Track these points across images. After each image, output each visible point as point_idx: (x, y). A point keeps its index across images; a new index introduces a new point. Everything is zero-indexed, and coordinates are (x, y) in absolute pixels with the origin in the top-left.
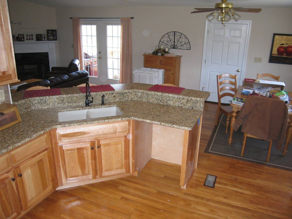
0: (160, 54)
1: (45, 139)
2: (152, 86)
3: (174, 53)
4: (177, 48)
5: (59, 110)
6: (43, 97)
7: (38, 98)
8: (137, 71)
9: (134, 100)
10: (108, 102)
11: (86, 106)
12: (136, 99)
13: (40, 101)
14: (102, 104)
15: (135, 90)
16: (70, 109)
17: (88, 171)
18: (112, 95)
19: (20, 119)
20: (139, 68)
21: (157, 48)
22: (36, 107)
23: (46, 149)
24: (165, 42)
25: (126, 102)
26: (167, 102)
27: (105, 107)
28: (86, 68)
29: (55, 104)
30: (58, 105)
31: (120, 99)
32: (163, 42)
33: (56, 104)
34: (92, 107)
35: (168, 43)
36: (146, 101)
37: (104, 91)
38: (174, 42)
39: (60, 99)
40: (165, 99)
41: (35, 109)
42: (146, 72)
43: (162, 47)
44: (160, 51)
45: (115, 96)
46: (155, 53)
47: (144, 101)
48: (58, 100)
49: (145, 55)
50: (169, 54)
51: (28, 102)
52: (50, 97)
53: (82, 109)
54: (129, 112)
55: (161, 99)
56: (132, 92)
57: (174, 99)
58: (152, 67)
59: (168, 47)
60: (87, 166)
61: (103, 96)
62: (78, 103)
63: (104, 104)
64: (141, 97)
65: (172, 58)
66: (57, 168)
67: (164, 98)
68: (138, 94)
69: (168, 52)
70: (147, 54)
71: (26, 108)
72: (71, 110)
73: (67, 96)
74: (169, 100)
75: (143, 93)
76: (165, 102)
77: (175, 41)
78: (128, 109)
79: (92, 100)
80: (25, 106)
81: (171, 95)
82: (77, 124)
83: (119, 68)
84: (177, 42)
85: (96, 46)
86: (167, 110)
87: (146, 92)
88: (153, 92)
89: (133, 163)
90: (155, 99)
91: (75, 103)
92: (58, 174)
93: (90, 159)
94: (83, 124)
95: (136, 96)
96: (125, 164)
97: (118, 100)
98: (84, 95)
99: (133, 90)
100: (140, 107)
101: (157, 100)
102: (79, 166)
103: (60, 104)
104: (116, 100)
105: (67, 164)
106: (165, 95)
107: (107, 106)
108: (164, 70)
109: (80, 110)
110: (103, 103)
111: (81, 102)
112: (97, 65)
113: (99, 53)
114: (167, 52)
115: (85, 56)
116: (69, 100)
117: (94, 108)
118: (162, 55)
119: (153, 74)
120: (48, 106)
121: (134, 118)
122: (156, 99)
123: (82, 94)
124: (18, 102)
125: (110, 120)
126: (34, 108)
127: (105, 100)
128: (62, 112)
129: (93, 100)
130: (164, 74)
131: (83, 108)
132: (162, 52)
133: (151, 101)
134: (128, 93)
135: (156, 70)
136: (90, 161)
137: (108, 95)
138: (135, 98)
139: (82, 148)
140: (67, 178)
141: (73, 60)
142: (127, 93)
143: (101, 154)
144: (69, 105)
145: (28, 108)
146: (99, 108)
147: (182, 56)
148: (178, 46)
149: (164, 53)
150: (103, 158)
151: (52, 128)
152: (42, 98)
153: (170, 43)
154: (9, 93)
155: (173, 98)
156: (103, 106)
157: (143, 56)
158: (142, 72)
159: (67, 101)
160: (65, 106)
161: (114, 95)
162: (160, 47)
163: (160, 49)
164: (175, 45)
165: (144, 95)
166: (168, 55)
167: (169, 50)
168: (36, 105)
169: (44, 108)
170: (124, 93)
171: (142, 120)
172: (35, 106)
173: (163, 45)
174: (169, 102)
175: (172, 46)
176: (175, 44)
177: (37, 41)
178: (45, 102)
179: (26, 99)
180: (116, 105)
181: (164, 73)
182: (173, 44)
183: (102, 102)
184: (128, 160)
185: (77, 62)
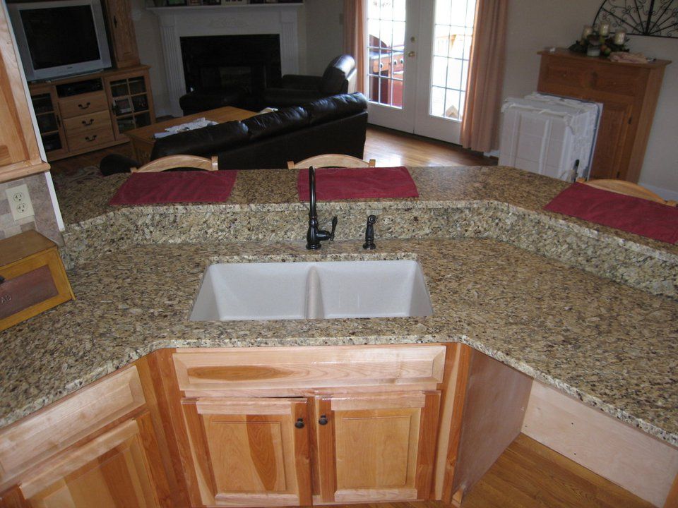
0: (594, 53)
1: (127, 384)
2: (560, 188)
3: (643, 50)
4: (659, 33)
5: (215, 258)
6: (165, 207)
7: (149, 209)
8: (514, 105)
9: (487, 238)
10: (391, 240)
11: (309, 247)
12: (494, 233)
13: (157, 218)
14: (365, 247)
15: (496, 202)
16: (251, 258)
17: (284, 482)
18: (408, 216)
19: (67, 290)
20: (521, 95)
21: (588, 32)
22: (148, 237)
23: (134, 415)
24: (618, 13)
25: (454, 247)
26: (613, 268)
27: (374, 259)
28: (372, 79)
29: (207, 233)
30: (216, 236)
31: (435, 230)
32: (612, 14)
33: (211, 230)
34: (329, 256)
35: (626, 16)
36: (532, 248)
37: (378, 200)
38: (650, 13)
39: (223, 216)
40: (608, 254)
41: (145, 242)
42: (544, 110)
43: (605, 30)
44: (595, 43)
45: (416, 219)
46: (580, 48)
47: (524, 246)
48: (217, 218)
49: (545, 54)
50: (626, 55)
51: (121, 220)
52: (191, 207)
53: (292, 259)
54: (455, 302)
55: (590, 252)
56: (483, 210)
57: (649, 262)
58: (563, 95)
59: (624, 31)
60: (282, 469)
61: (372, 221)
62: (283, 233)
63: (373, 246)
64: (512, 230)
65: (634, 69)
66: (182, 459)
67: (606, 251)
68: (503, 216)
69: (623, 46)
70: (553, 50)
71: (113, 241)
72: (255, 261)
73: (246, 209)
74: (626, 265)
75: (524, 218)
76: (606, 266)
77: (656, 8)
78: (454, 285)
79: (330, 231)
80: (108, 236)
81: (635, 247)
82: (245, 343)
83: (464, 88)
84: (661, 11)
85: (405, 20)
86: (610, 309)
87: (534, 215)
88: (562, 222)
89: (447, 474)
90: (565, 246)
91: (273, 231)
92: (187, 475)
93: (293, 452)
94: (266, 343)
95: (497, 224)
96: (420, 477)
97: (427, 231)
98: (305, 209)
99: (486, 202)
100: (505, 280)
101: (574, 254)
102: (253, 466)
103: (222, 231)
104: (422, 233)
105: (213, 456)
106: (610, 240)
107: (383, 255)
108: (601, 105)
109: (284, 261)
110: (370, 244)
111: (293, 230)
112: (402, 72)
113: (411, 39)
114: (621, 48)
115: (372, 47)
116: (255, 222)
117: (336, 259)
118: (603, 55)
119: (565, 120)
120: (183, 237)
121: (471, 341)
122: (570, 248)
123: (297, 205)
124: (79, 225)
125: (373, 337)
126: (140, 238)
127: (381, 231)
128: (223, 262)
129: (337, 227)
130: (602, 117)
131: (295, 255)
132: (604, 47)
133: (551, 251)
134: (467, 212)
135: (574, 103)
136: (292, 458)
137: (392, 214)
138: (492, 229)
139: (265, 416)
140: (214, 491)
141: (338, 59)
142: (462, 212)
143: (334, 441)
144: (254, 237)
145: (123, 239)
146: (353, 259)
147: (670, 62)
148: (661, 27)
149: (609, 50)
150: (339, 450)
151: (154, 347)
152: (162, 209)
153: (635, 16)
154: (48, 193)
155: (645, 261)
156: (367, 256)
157: (540, 57)
158: (531, 110)
159: (245, 223)
160: (241, 239)
161: (415, 214)
162: (596, 29)
163: (596, 36)
164: (651, 25)
165: (528, 224)
166: (626, 59)
167: (626, 40)
168: (147, 231)
169: (171, 241)
170: (449, 211)
171: (500, 356)
172: (144, 234)
173: (609, 22)
174: (622, 270)
175: (639, 28)
176: (654, 19)
177: (251, 3)
178: (175, 221)
179: (112, 213)
180: (415, 255)
181: (600, 115)
182: (644, 18)
183: (367, 240)
184: (431, 467)
185: (347, 65)
